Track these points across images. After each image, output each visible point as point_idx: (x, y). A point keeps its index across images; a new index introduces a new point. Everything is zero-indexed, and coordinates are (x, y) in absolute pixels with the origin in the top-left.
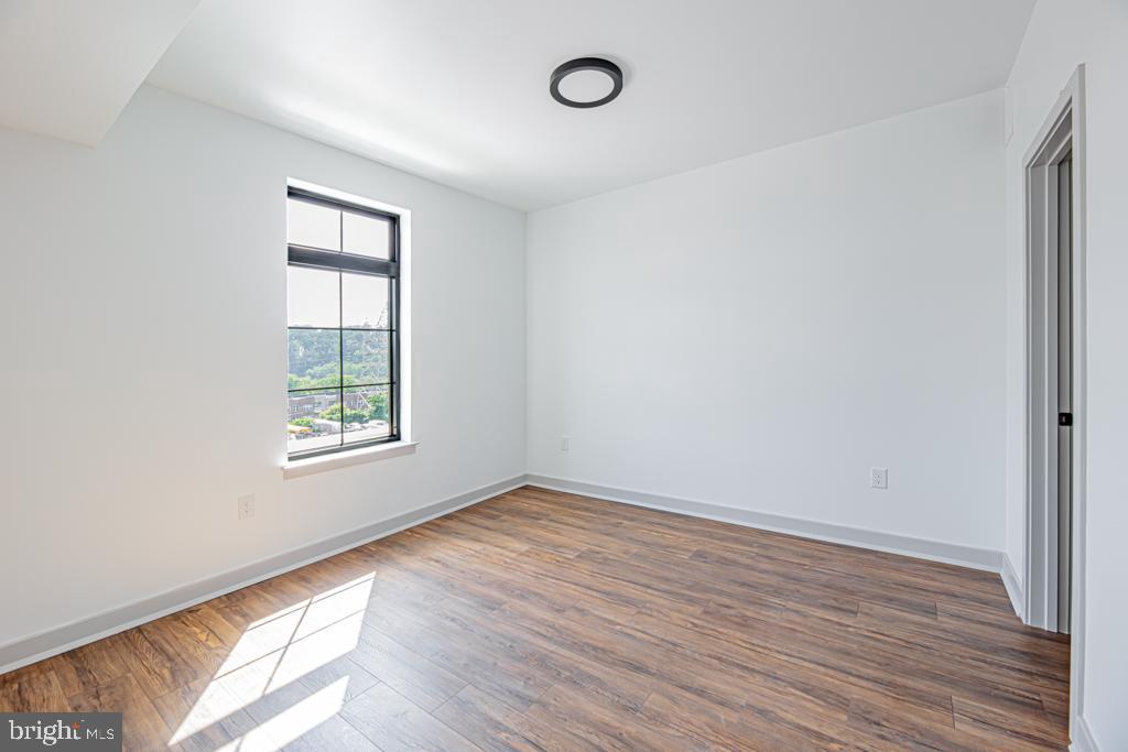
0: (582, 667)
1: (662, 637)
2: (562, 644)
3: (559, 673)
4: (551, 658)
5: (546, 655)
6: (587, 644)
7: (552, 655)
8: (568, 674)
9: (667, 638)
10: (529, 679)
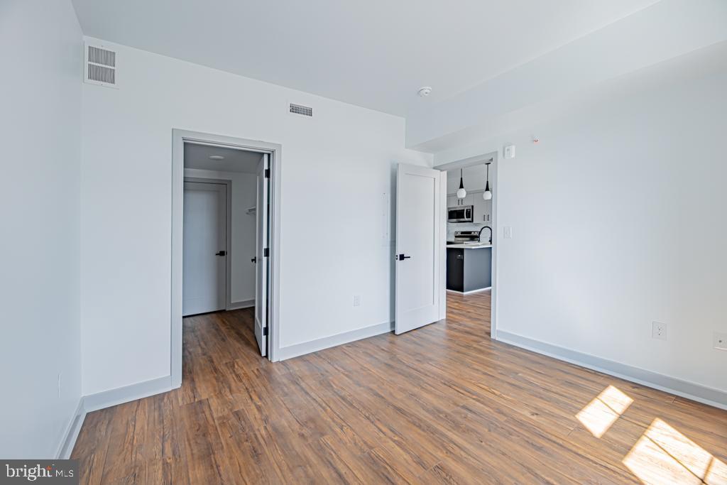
0: (431, 417)
1: (371, 424)
2: (443, 435)
3: (446, 416)
4: (451, 426)
5: (454, 430)
6: (423, 430)
7: (450, 428)
8: (441, 415)
9: (369, 423)
10: (465, 418)
